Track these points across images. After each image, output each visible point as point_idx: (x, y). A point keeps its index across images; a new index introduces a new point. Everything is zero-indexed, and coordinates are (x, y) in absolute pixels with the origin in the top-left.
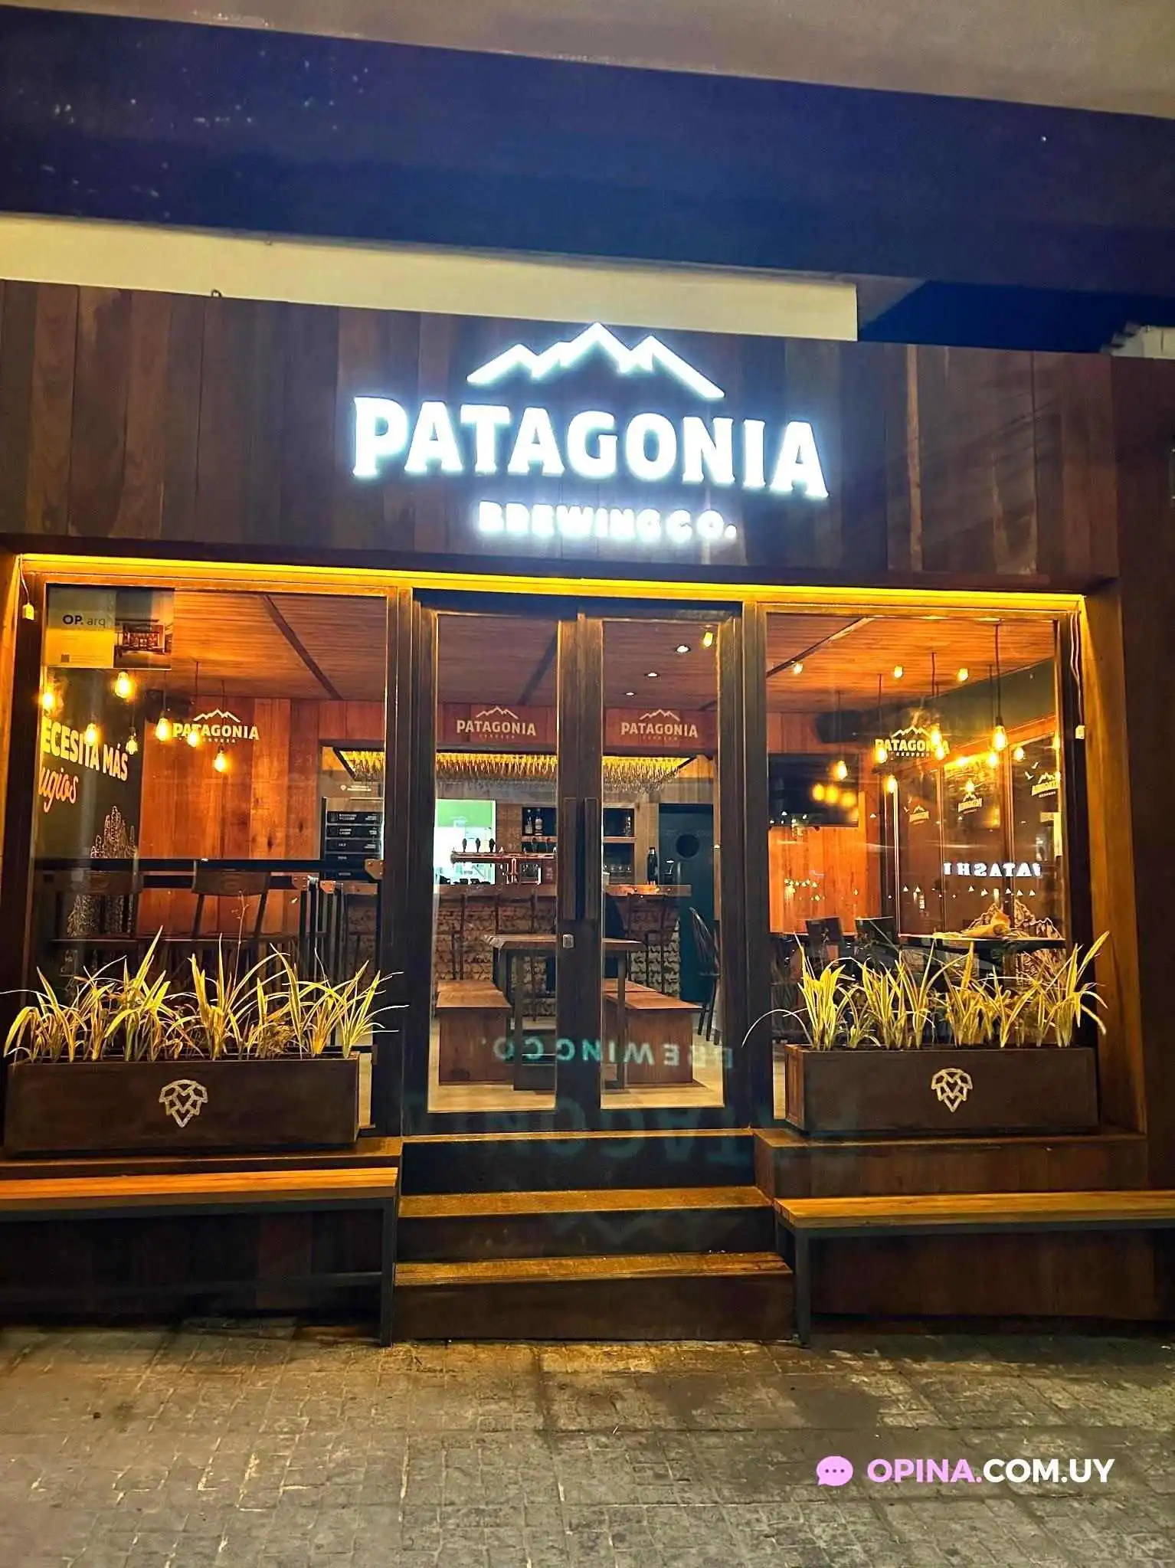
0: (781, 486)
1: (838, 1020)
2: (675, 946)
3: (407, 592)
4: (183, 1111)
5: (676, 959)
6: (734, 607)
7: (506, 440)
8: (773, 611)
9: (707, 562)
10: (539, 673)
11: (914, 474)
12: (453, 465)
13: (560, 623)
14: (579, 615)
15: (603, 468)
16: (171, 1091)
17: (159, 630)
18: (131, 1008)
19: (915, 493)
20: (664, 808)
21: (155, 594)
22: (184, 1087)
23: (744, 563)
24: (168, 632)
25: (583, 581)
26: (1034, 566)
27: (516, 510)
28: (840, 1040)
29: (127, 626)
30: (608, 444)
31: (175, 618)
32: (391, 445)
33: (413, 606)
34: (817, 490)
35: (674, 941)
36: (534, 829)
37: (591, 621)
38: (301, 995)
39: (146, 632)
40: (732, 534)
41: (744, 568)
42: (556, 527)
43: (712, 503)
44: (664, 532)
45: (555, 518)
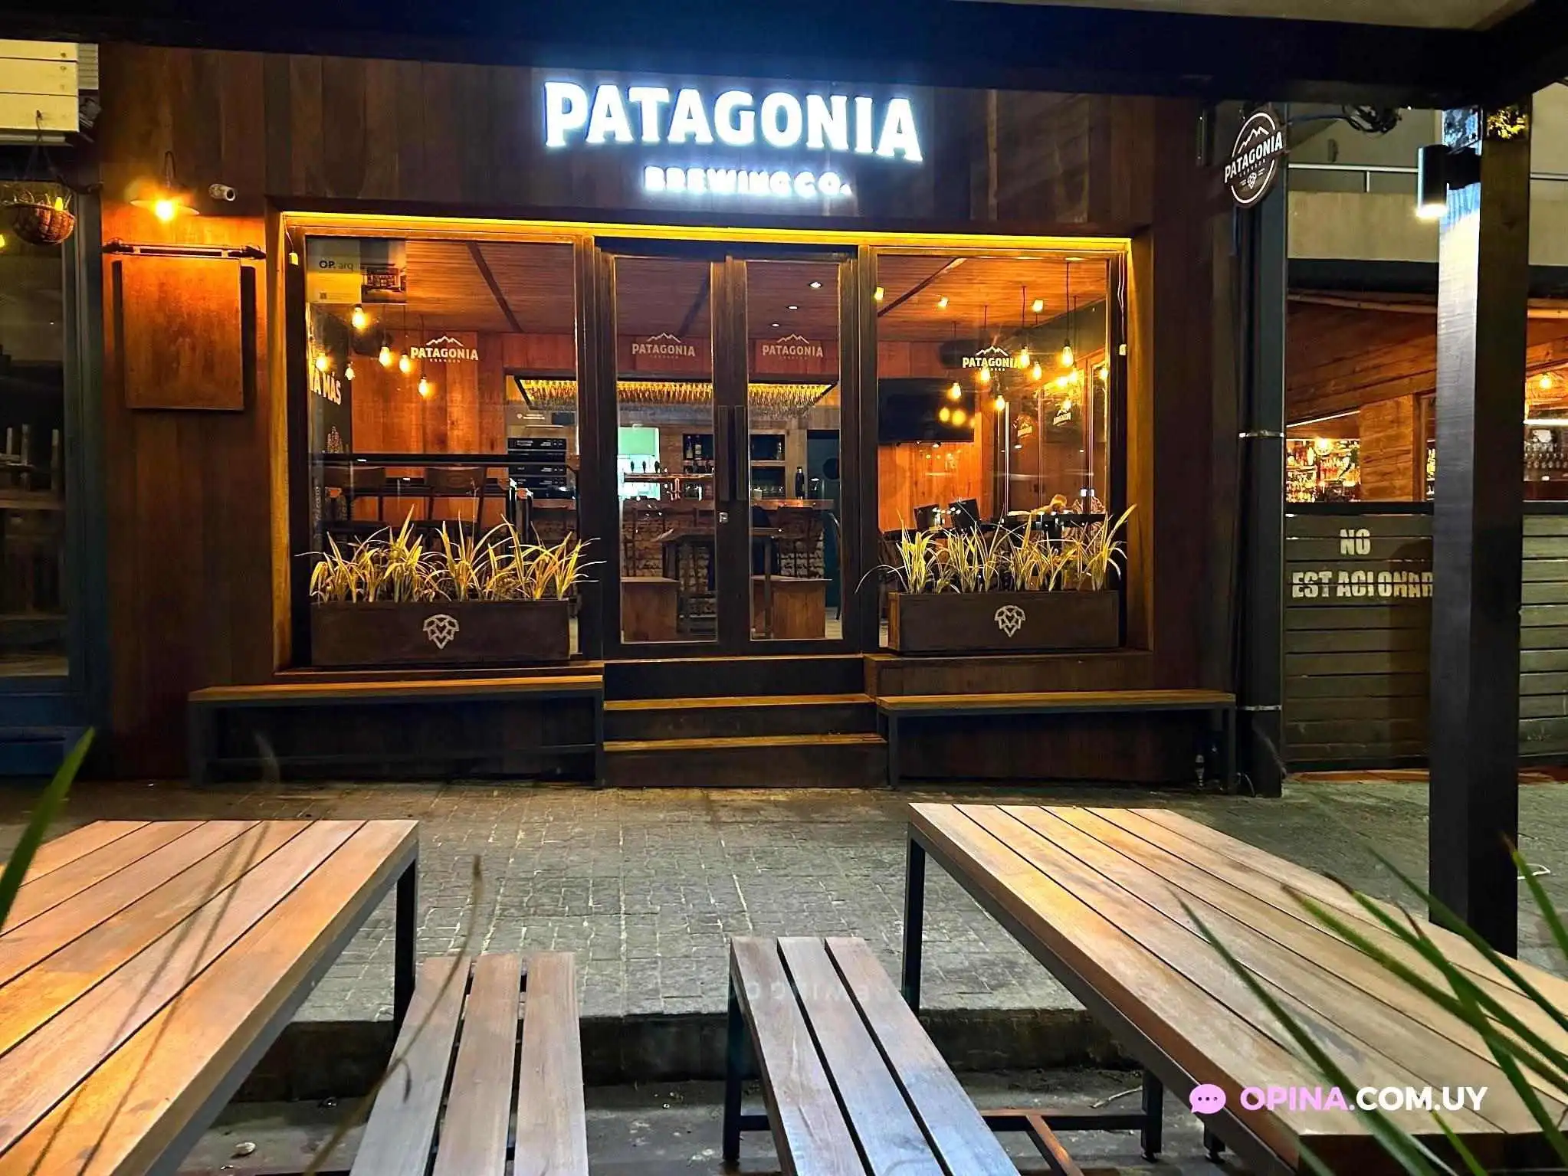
0: (886, 151)
1: (927, 573)
2: (820, 553)
3: (589, 240)
4: (441, 637)
5: (821, 565)
6: (852, 250)
7: (667, 115)
8: (882, 253)
9: (827, 214)
10: (697, 307)
11: (992, 141)
12: (625, 136)
13: (712, 264)
14: (727, 257)
15: (744, 137)
16: (431, 623)
17: (395, 272)
18: (397, 562)
19: (993, 157)
20: (812, 435)
21: (391, 243)
22: (441, 620)
23: (857, 215)
24: (403, 274)
25: (730, 230)
26: (1085, 216)
27: (675, 173)
28: (929, 587)
29: (370, 270)
30: (747, 118)
31: (408, 262)
32: (576, 120)
33: (595, 250)
34: (914, 154)
35: (819, 549)
36: (694, 454)
37: (736, 262)
38: (524, 554)
39: (387, 274)
40: (848, 191)
41: (857, 218)
42: (707, 186)
43: (831, 165)
44: (794, 192)
45: (706, 179)
